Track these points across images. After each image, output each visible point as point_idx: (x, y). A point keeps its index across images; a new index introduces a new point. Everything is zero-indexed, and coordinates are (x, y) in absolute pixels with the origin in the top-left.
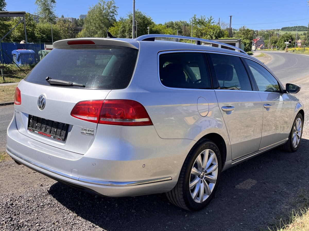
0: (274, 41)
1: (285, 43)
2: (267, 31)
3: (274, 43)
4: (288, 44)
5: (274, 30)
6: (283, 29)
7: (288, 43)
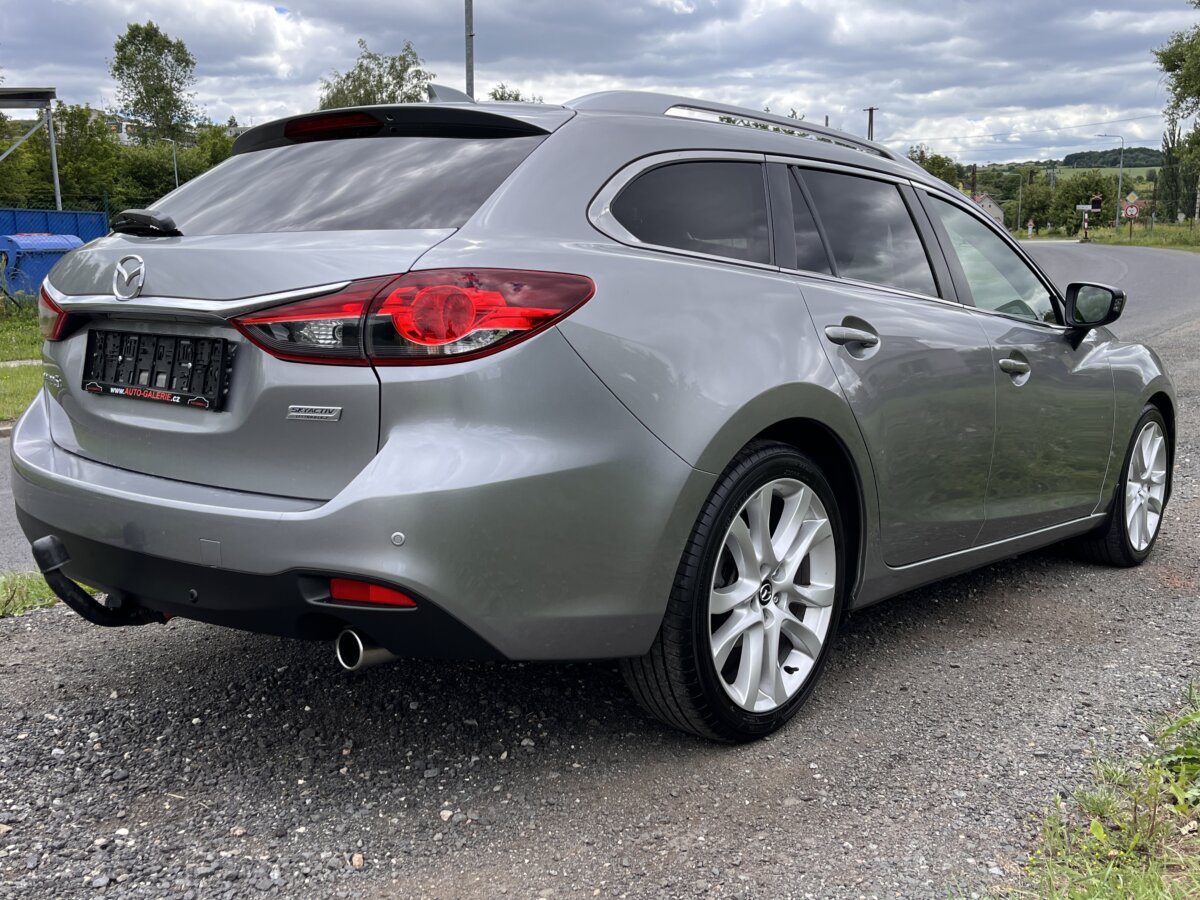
0: (1039, 201)
1: (1079, 207)
2: (1011, 168)
3: (1036, 210)
4: (1089, 212)
5: (1037, 163)
6: (1072, 160)
7: (1089, 207)
